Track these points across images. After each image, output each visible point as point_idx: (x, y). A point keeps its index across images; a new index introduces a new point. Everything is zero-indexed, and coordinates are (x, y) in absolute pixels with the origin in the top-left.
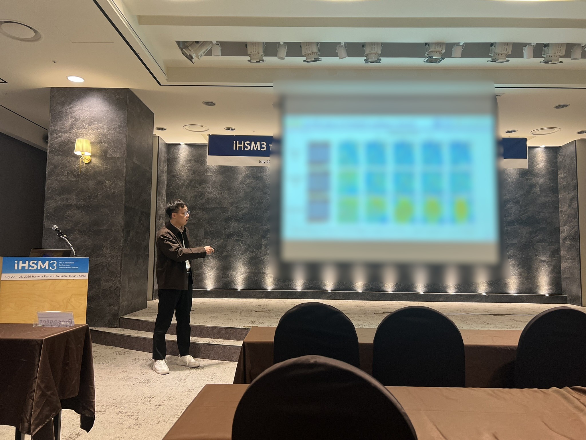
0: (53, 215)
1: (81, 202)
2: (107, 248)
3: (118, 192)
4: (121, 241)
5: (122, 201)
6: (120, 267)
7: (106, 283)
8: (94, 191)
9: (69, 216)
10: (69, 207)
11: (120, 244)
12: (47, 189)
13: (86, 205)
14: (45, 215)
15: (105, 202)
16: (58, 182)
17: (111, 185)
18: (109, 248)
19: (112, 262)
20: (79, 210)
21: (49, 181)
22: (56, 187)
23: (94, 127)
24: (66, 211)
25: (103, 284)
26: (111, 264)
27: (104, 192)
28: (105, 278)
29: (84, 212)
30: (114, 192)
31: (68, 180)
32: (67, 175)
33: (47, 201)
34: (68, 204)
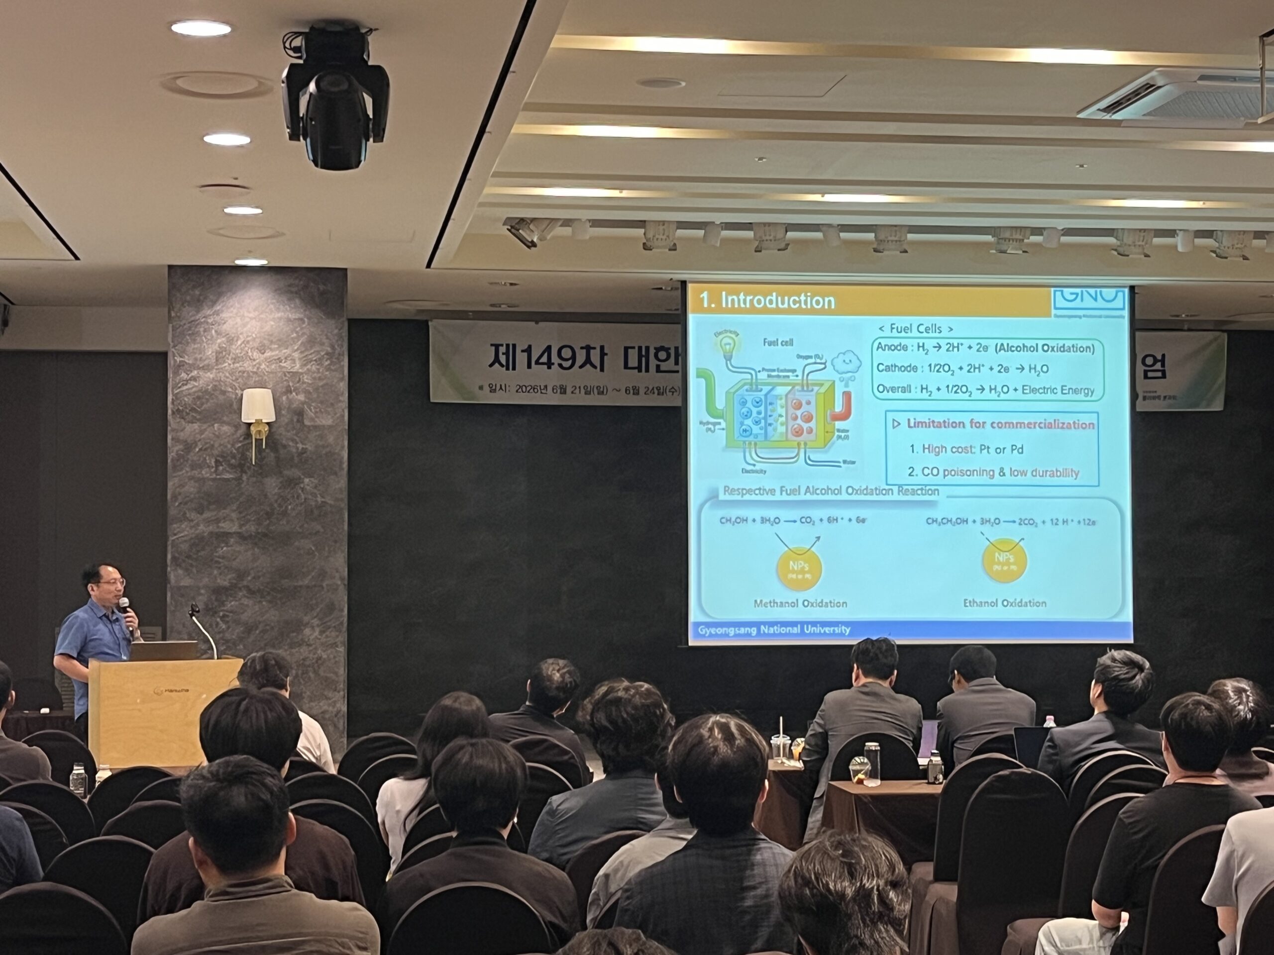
0: (189, 557)
1: (250, 526)
2: (313, 627)
3: (332, 503)
4: (342, 610)
5: (343, 521)
6: (343, 669)
7: (313, 704)
8: (279, 501)
9: (223, 558)
10: (223, 537)
12: (172, 499)
13: (262, 532)
14: (169, 556)
15: (303, 524)
16: (195, 482)
17: (316, 487)
18: (316, 628)
19: (326, 657)
20: (247, 544)
21: (176, 480)
22: (191, 494)
23: (273, 356)
24: (216, 547)
26: (323, 662)
27: (301, 504)
28: (312, 693)
29: (258, 548)
30: (322, 502)
31: (218, 477)
32: (216, 465)
33: (172, 524)
34: (222, 530)
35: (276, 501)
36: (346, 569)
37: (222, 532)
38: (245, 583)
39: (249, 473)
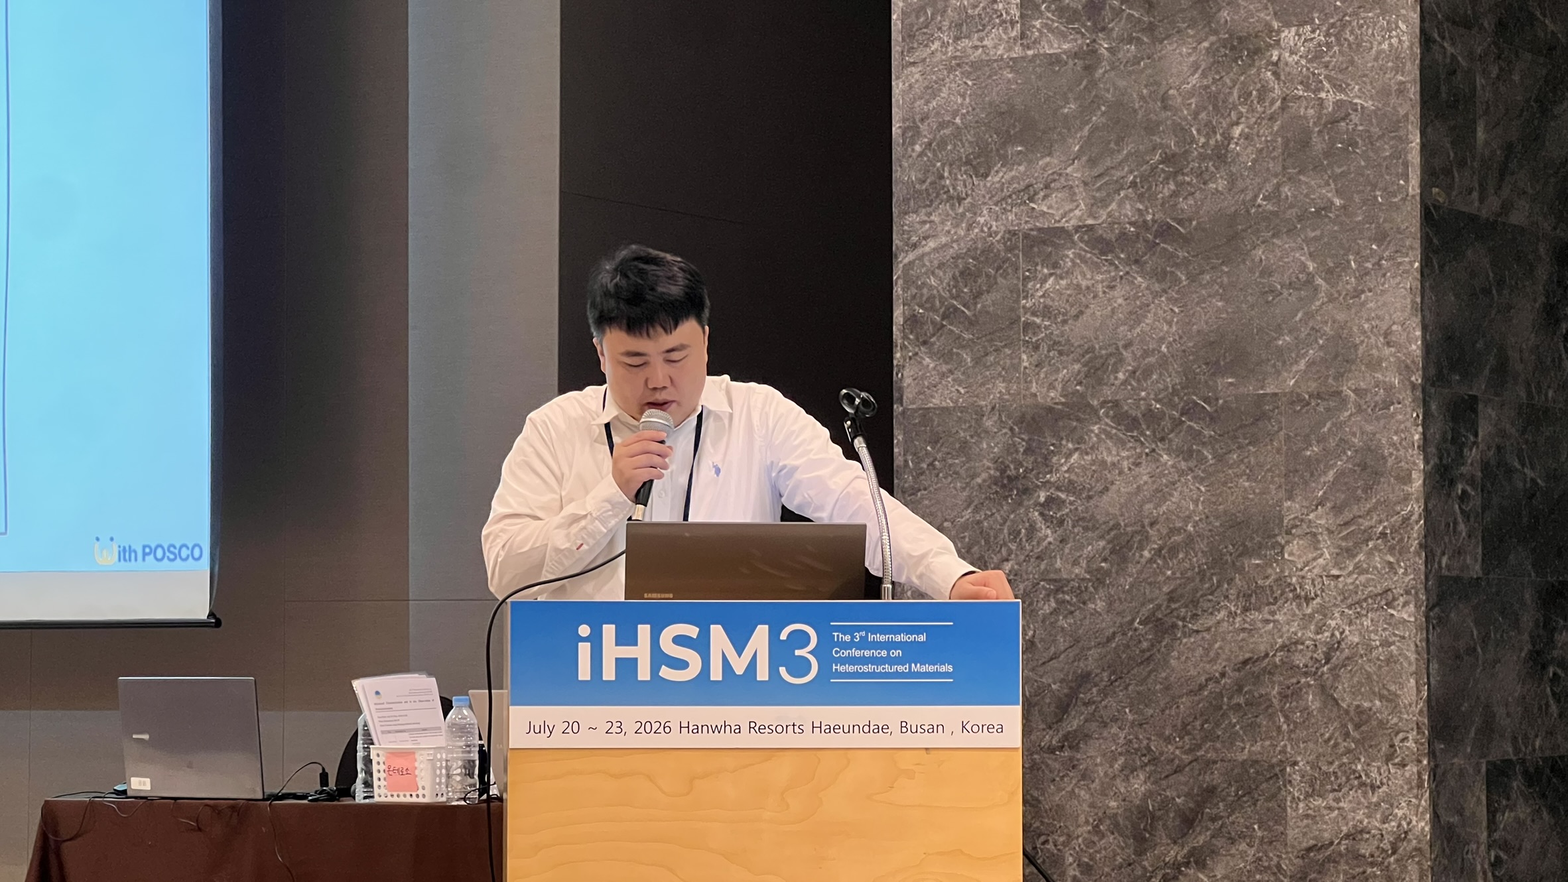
0: (950, 314)
1: (1121, 204)
2: (1315, 535)
3: (1369, 104)
4: (1406, 479)
5: (1406, 165)
6: (1412, 681)
7: (1319, 802)
8: (1203, 115)
9: (1047, 312)
10: (1045, 244)
11: (1406, 498)
13: (1154, 221)
14: (899, 315)
15: (1278, 186)
16: (967, 75)
17: (1315, 58)
18: (1324, 538)
19: (1356, 640)
20: (1111, 263)
21: (915, 73)
22: (955, 113)
24: (1026, 279)
25: (1301, 805)
26: (1348, 658)
27: (1272, 118)
28: (1315, 766)
29: (1143, 274)
30: (1339, 104)
31: (1030, 53)
32: (1022, 16)
33: (906, 213)
34: (1038, 224)
35: (1196, 115)
36: (1418, 333)
37: (1040, 230)
38: (1107, 392)
39: (1117, 27)
